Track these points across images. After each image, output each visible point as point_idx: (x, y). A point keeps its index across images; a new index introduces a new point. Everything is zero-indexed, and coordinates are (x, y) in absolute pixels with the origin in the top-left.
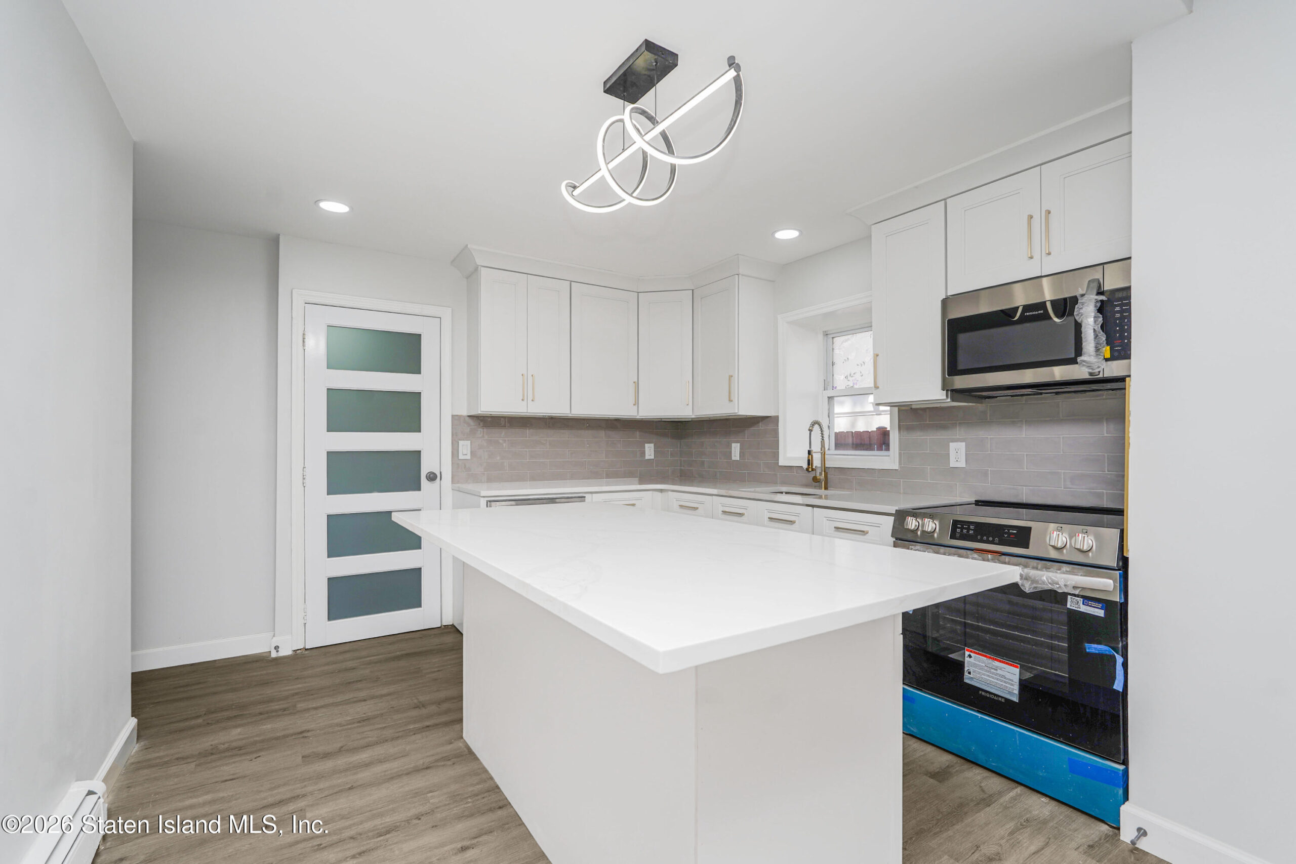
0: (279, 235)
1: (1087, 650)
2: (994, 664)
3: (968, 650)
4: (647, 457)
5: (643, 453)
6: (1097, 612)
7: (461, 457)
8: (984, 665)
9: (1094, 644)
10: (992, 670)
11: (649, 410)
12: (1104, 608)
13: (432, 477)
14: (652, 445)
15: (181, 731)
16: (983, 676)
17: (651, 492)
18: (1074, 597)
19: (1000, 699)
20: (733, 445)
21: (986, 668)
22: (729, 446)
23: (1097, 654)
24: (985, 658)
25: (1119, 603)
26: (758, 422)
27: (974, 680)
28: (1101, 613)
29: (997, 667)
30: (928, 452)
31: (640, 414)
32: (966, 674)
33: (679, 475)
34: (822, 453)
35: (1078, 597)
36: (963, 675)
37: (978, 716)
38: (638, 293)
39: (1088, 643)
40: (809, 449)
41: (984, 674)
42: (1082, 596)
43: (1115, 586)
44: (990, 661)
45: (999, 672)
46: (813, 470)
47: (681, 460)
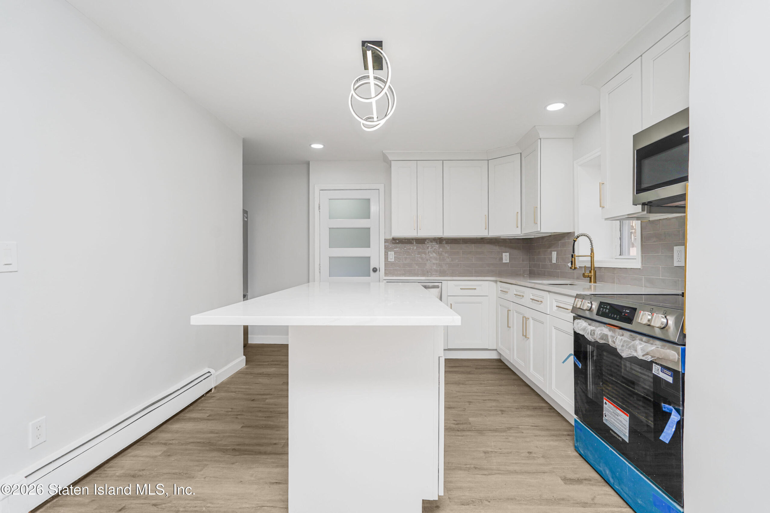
0: (309, 161)
1: (663, 409)
2: (617, 411)
3: (605, 399)
4: (504, 261)
5: (501, 259)
6: (669, 379)
7: (389, 260)
8: (612, 411)
9: (667, 404)
10: (616, 416)
11: (494, 233)
12: (673, 376)
13: (375, 270)
14: (508, 254)
15: (260, 365)
16: (612, 419)
17: (488, 282)
18: (656, 365)
19: (620, 439)
20: (553, 253)
21: (613, 414)
22: (551, 254)
23: (668, 412)
24: (613, 406)
25: (681, 373)
26: (565, 237)
27: (608, 421)
28: (670, 380)
29: (618, 414)
30: (660, 254)
31: (489, 235)
32: (604, 416)
33: (529, 273)
34: (591, 257)
35: (658, 365)
36: (603, 417)
37: (609, 449)
38: (488, 160)
39: (664, 403)
40: (572, 254)
41: (612, 418)
42: (660, 364)
43: (679, 358)
44: (615, 409)
45: (619, 418)
46: (575, 268)
47: (529, 263)
